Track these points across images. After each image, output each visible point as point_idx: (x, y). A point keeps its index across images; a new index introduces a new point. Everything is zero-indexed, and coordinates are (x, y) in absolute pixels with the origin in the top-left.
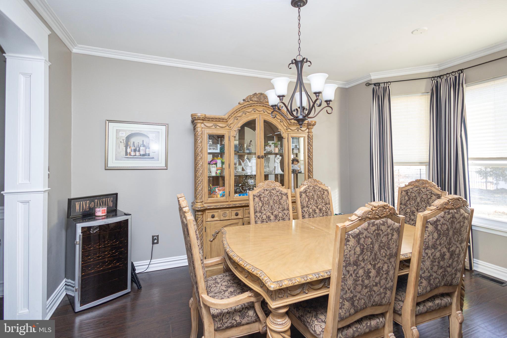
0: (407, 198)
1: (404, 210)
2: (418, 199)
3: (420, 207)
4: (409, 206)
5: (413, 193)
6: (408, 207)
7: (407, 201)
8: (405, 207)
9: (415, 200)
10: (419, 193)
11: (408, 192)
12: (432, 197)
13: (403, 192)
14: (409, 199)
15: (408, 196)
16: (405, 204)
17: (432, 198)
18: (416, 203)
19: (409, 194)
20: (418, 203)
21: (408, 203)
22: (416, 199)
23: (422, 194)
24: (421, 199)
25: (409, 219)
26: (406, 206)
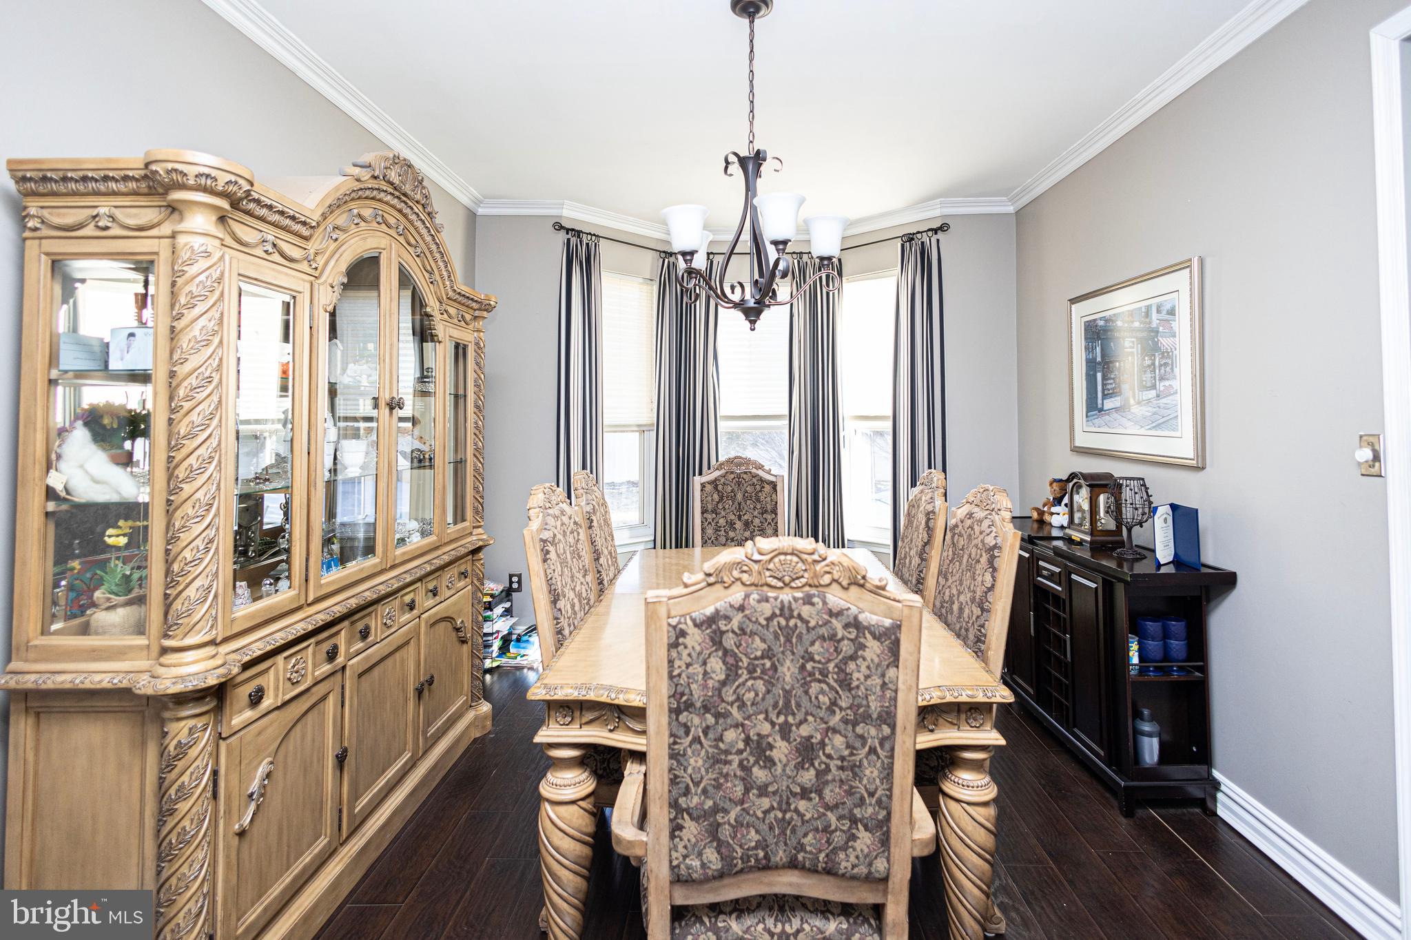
0: (716, 497)
1: (713, 524)
2: (739, 496)
3: (744, 512)
4: (723, 513)
5: (728, 484)
6: (721, 516)
7: (718, 503)
8: (714, 515)
9: (733, 499)
10: (739, 484)
11: (717, 485)
12: (763, 487)
13: (707, 485)
14: (721, 499)
15: (719, 491)
16: (714, 511)
17: (765, 489)
18: (736, 503)
19: (720, 487)
20: (740, 504)
21: (720, 506)
22: (735, 495)
23: (745, 485)
24: (744, 495)
25: (725, 540)
26: (716, 514)
